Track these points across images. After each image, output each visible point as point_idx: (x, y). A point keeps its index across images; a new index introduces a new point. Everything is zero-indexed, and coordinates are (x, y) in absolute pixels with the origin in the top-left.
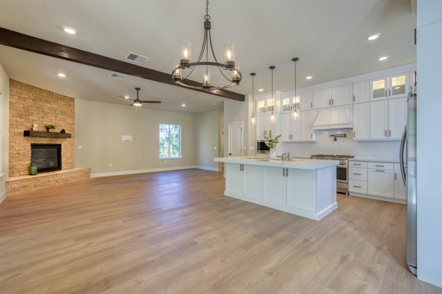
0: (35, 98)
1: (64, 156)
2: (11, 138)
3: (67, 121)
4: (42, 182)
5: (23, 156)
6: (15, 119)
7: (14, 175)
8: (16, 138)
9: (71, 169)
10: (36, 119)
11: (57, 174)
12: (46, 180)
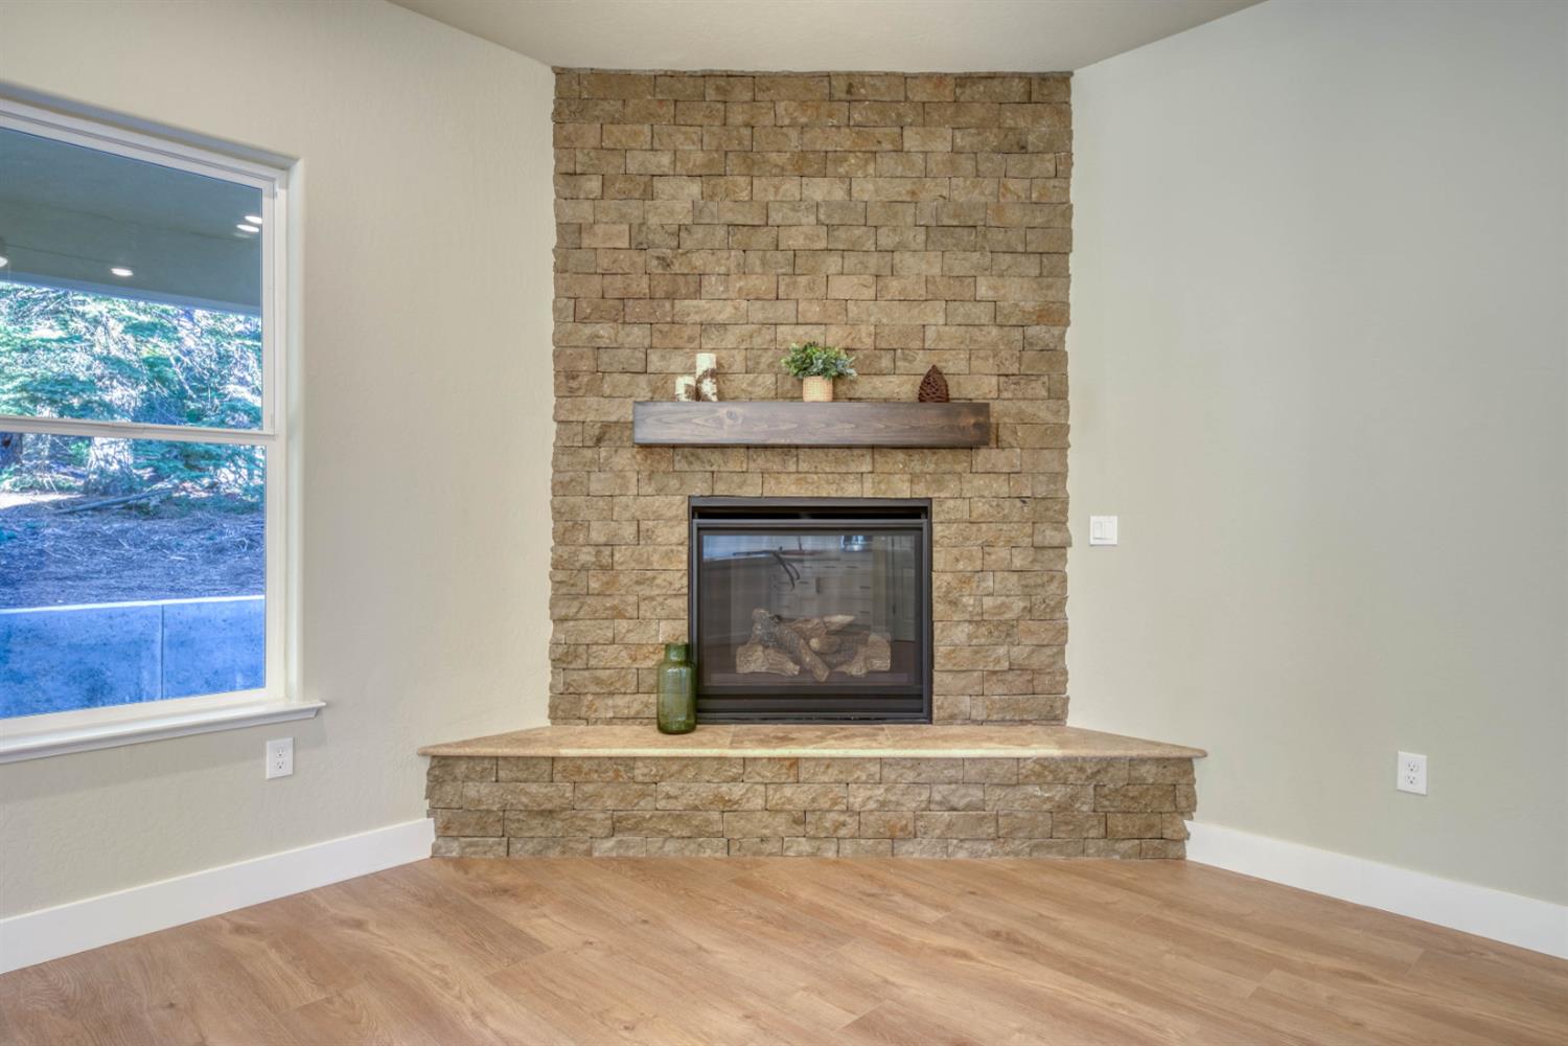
0: (712, 161)
1: (954, 603)
2: (566, 459)
3: (990, 295)
4: (672, 804)
5: (638, 583)
6: (587, 330)
7: (583, 712)
8: (593, 462)
9: (1023, 722)
10: (725, 313)
11: (795, 762)
12: (703, 790)
